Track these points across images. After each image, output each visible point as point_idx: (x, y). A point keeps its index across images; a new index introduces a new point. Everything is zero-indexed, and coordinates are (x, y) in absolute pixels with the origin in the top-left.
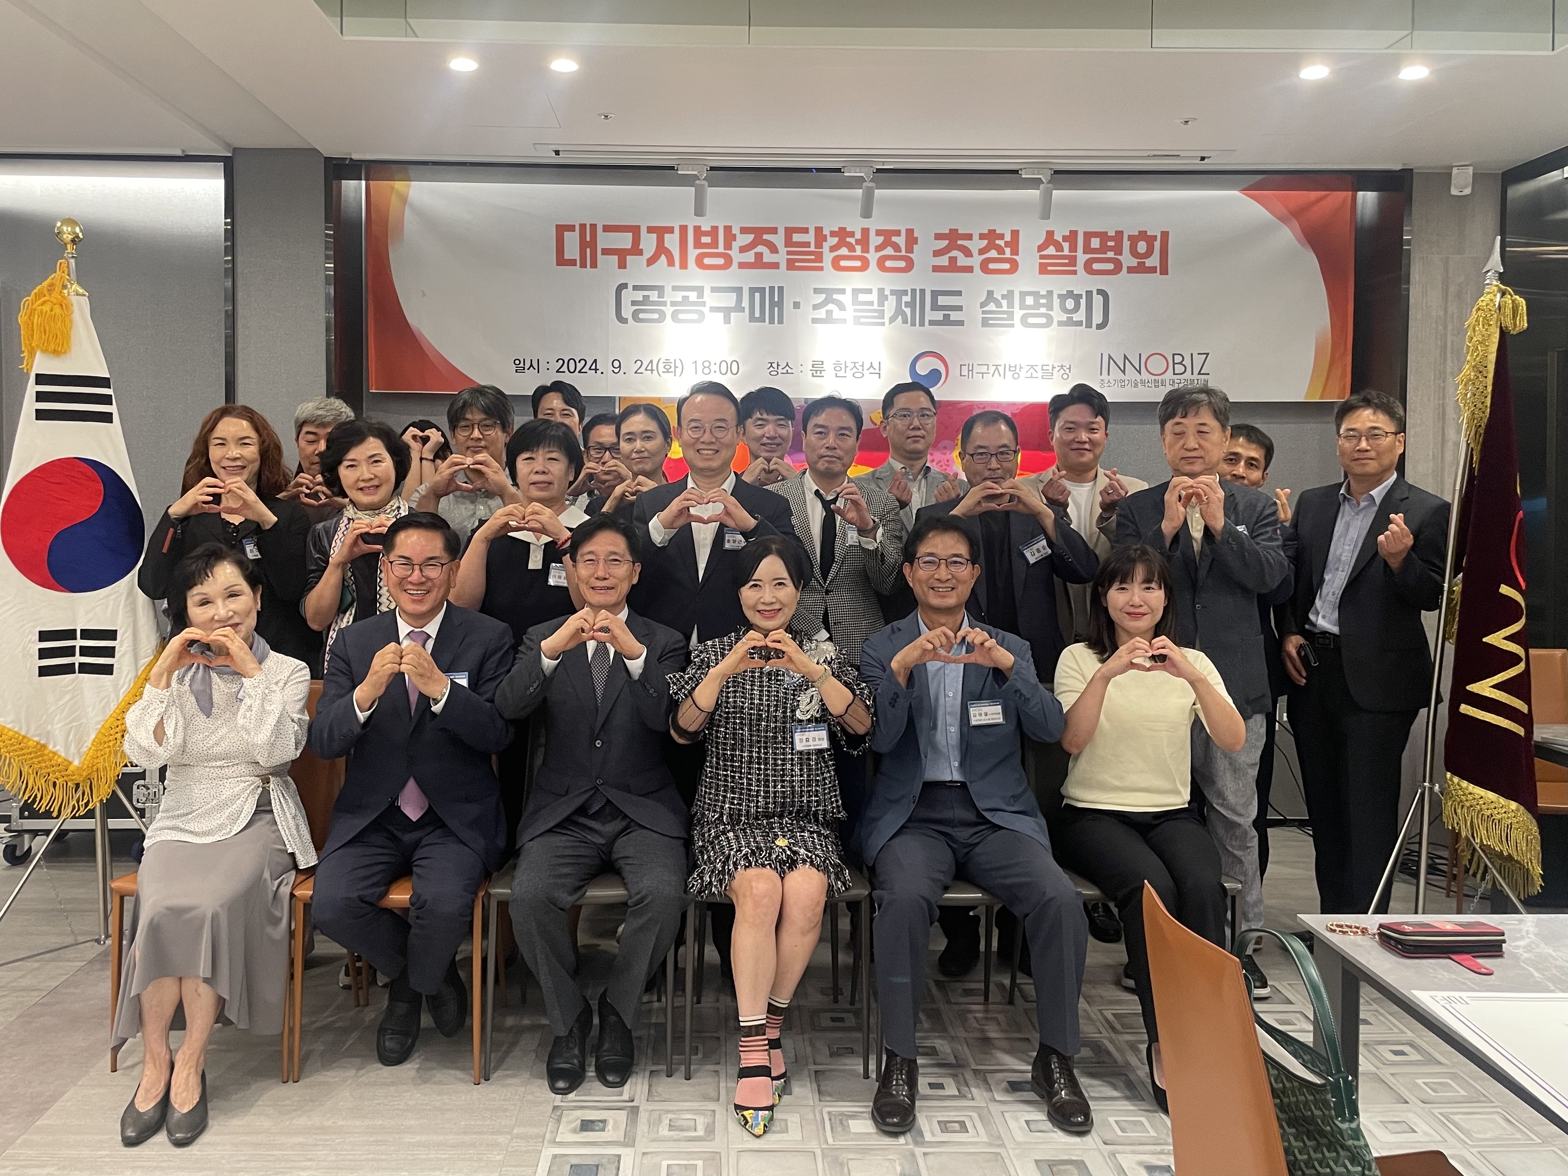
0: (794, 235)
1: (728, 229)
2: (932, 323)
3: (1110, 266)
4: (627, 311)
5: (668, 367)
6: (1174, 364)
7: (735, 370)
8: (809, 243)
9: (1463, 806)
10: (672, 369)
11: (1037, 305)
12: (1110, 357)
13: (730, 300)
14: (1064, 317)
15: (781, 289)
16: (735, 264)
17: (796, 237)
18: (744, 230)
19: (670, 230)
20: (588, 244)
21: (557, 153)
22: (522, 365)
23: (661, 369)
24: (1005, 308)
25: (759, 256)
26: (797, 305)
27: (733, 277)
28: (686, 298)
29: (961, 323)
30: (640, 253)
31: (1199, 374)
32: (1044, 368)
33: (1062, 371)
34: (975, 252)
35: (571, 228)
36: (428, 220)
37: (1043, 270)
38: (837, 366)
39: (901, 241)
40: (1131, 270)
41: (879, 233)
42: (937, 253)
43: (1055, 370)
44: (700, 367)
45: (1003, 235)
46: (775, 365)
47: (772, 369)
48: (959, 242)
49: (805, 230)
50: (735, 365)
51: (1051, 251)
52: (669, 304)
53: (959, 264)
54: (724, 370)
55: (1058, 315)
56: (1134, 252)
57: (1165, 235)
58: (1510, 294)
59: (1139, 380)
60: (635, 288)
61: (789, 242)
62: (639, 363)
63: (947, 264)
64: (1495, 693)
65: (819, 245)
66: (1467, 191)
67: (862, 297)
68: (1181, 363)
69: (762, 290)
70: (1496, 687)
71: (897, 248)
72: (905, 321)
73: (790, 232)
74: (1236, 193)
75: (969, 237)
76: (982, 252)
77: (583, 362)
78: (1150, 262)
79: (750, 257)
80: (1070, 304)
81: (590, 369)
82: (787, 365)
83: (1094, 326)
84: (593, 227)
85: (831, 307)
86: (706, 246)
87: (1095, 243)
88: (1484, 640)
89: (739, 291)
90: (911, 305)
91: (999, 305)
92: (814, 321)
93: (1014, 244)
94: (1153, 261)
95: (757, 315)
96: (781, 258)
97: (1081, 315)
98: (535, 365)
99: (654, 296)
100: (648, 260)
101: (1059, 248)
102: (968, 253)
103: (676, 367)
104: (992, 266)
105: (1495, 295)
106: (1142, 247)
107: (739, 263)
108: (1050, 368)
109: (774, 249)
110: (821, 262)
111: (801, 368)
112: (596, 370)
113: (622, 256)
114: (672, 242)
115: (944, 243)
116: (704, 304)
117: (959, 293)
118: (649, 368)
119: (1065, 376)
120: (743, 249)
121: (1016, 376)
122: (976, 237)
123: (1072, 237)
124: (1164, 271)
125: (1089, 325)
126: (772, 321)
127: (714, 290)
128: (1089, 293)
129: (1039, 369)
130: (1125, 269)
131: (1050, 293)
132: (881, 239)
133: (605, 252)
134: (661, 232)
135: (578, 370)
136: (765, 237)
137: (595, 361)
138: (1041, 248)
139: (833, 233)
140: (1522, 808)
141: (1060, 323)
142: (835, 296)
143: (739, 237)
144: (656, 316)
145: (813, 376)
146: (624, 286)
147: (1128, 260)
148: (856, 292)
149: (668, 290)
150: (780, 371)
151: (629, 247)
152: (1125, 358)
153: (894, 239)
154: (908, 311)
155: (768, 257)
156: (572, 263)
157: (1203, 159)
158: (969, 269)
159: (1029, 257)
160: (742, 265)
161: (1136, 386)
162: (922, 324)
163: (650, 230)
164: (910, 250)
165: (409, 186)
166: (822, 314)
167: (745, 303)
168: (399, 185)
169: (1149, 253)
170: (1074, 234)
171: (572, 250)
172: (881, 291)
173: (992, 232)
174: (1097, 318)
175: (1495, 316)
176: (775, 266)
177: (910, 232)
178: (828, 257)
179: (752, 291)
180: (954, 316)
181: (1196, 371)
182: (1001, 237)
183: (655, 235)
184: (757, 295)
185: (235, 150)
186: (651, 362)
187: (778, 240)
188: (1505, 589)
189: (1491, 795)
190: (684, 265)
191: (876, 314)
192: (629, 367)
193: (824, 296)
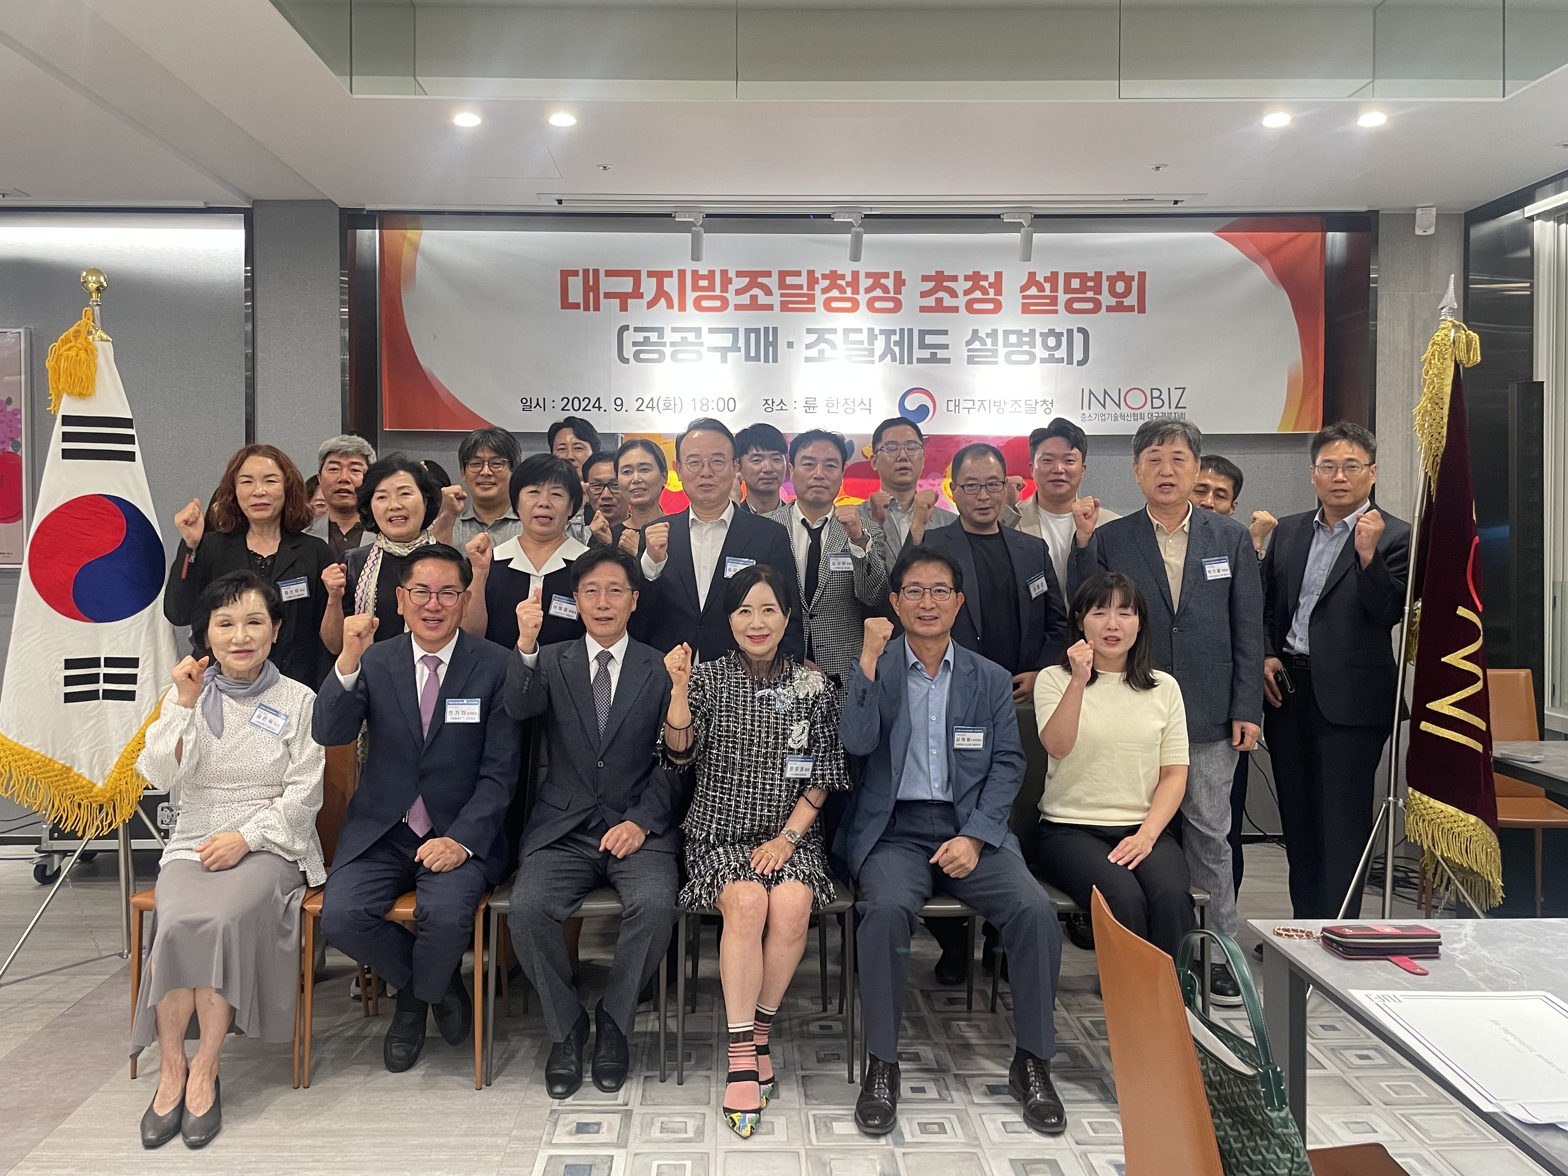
0: (787, 278)
1: (724, 273)
2: (920, 360)
3: (1090, 306)
4: (629, 351)
5: (667, 405)
6: (1152, 398)
7: (731, 407)
8: (802, 286)
9: (1424, 820)
10: (672, 407)
11: (1020, 343)
12: (1091, 392)
13: (726, 340)
14: (1046, 355)
15: (775, 330)
16: (731, 307)
17: (790, 280)
18: (740, 274)
19: (669, 274)
20: (591, 288)
21: (560, 202)
22: (528, 404)
23: (661, 406)
24: (989, 346)
25: (754, 298)
26: (790, 345)
27: (729, 318)
28: (684, 338)
29: (947, 361)
30: (641, 296)
31: (1177, 407)
32: (1028, 403)
33: (1045, 406)
34: (960, 293)
35: (575, 273)
36: (439, 267)
37: (1026, 309)
38: (829, 403)
39: (889, 283)
40: (1110, 309)
41: (868, 275)
42: (924, 295)
43: (1039, 405)
44: (698, 405)
45: (987, 276)
46: (770, 402)
47: (767, 406)
48: (945, 284)
49: (798, 274)
50: (731, 402)
51: (1033, 291)
52: (668, 344)
53: (945, 305)
54: (721, 408)
55: (1040, 352)
56: (1113, 292)
57: (1142, 275)
58: (1464, 329)
59: (1118, 414)
60: (637, 330)
61: (782, 285)
62: (640, 401)
63: (934, 304)
64: (1453, 711)
65: (811, 287)
66: (1431, 231)
67: (853, 337)
68: (1158, 398)
69: (757, 331)
70: (1454, 704)
71: (885, 289)
72: (894, 360)
73: (783, 275)
74: (1211, 234)
75: (954, 279)
76: (967, 293)
77: (587, 400)
78: (1128, 301)
79: (745, 299)
80: (1052, 342)
81: (593, 407)
82: (782, 401)
83: (1075, 362)
84: (596, 272)
85: (822, 346)
86: (703, 289)
87: (1075, 283)
88: (1443, 660)
89: (735, 331)
90: (899, 344)
91: (983, 343)
92: (807, 359)
93: (997, 284)
94: (1131, 300)
95: (753, 354)
96: (775, 299)
97: (1062, 353)
98: (541, 404)
99: (654, 337)
100: (648, 303)
101: (1041, 288)
102: (953, 294)
103: (675, 405)
104: (976, 306)
105: (1450, 331)
106: (1120, 287)
107: (735, 305)
108: (1033, 403)
109: (768, 292)
110: (814, 304)
111: (795, 405)
112: (599, 408)
113: (623, 299)
114: (671, 285)
115: (931, 285)
116: (701, 344)
117: (945, 332)
118: (650, 405)
119: (1048, 411)
120: (739, 292)
121: (1001, 411)
122: (961, 278)
123: (1053, 278)
124: (1142, 310)
125: (1070, 362)
126: (767, 360)
127: (712, 331)
128: (1070, 332)
129: (1022, 404)
130: (1104, 308)
131: (1032, 331)
132: (870, 281)
133: (608, 295)
134: (660, 276)
135: (582, 408)
136: (760, 280)
137: (599, 399)
138: (1024, 289)
139: (824, 277)
140: (1481, 822)
141: (1043, 361)
142: (827, 336)
143: (735, 279)
144: (656, 356)
145: (806, 412)
146: (625, 328)
147: (1107, 299)
148: (847, 331)
149: (667, 331)
150: (775, 407)
151: (630, 290)
152: (1105, 392)
153: (883, 281)
154: (897, 349)
155: (763, 299)
156: (576, 306)
157: (1176, 202)
158: (955, 309)
159: (1011, 297)
160: (738, 307)
161: (1116, 419)
162: (910, 362)
163: (650, 274)
164: (898, 291)
165: (421, 235)
166: (813, 353)
167: (741, 343)
168: (411, 234)
169: (1127, 292)
170: (1055, 275)
171: (576, 294)
172: (870, 330)
173: (976, 274)
174: (1078, 355)
175: (1450, 350)
176: (770, 307)
177: (898, 274)
178: (820, 298)
179: (748, 331)
180: (941, 353)
181: (1173, 405)
182: (986, 278)
183: (655, 279)
184: (753, 336)
185: (255, 202)
186: (652, 399)
187: (772, 282)
188: (1462, 611)
189: (1451, 809)
190: (682, 308)
191: (866, 353)
192: (631, 404)
193: (816, 336)
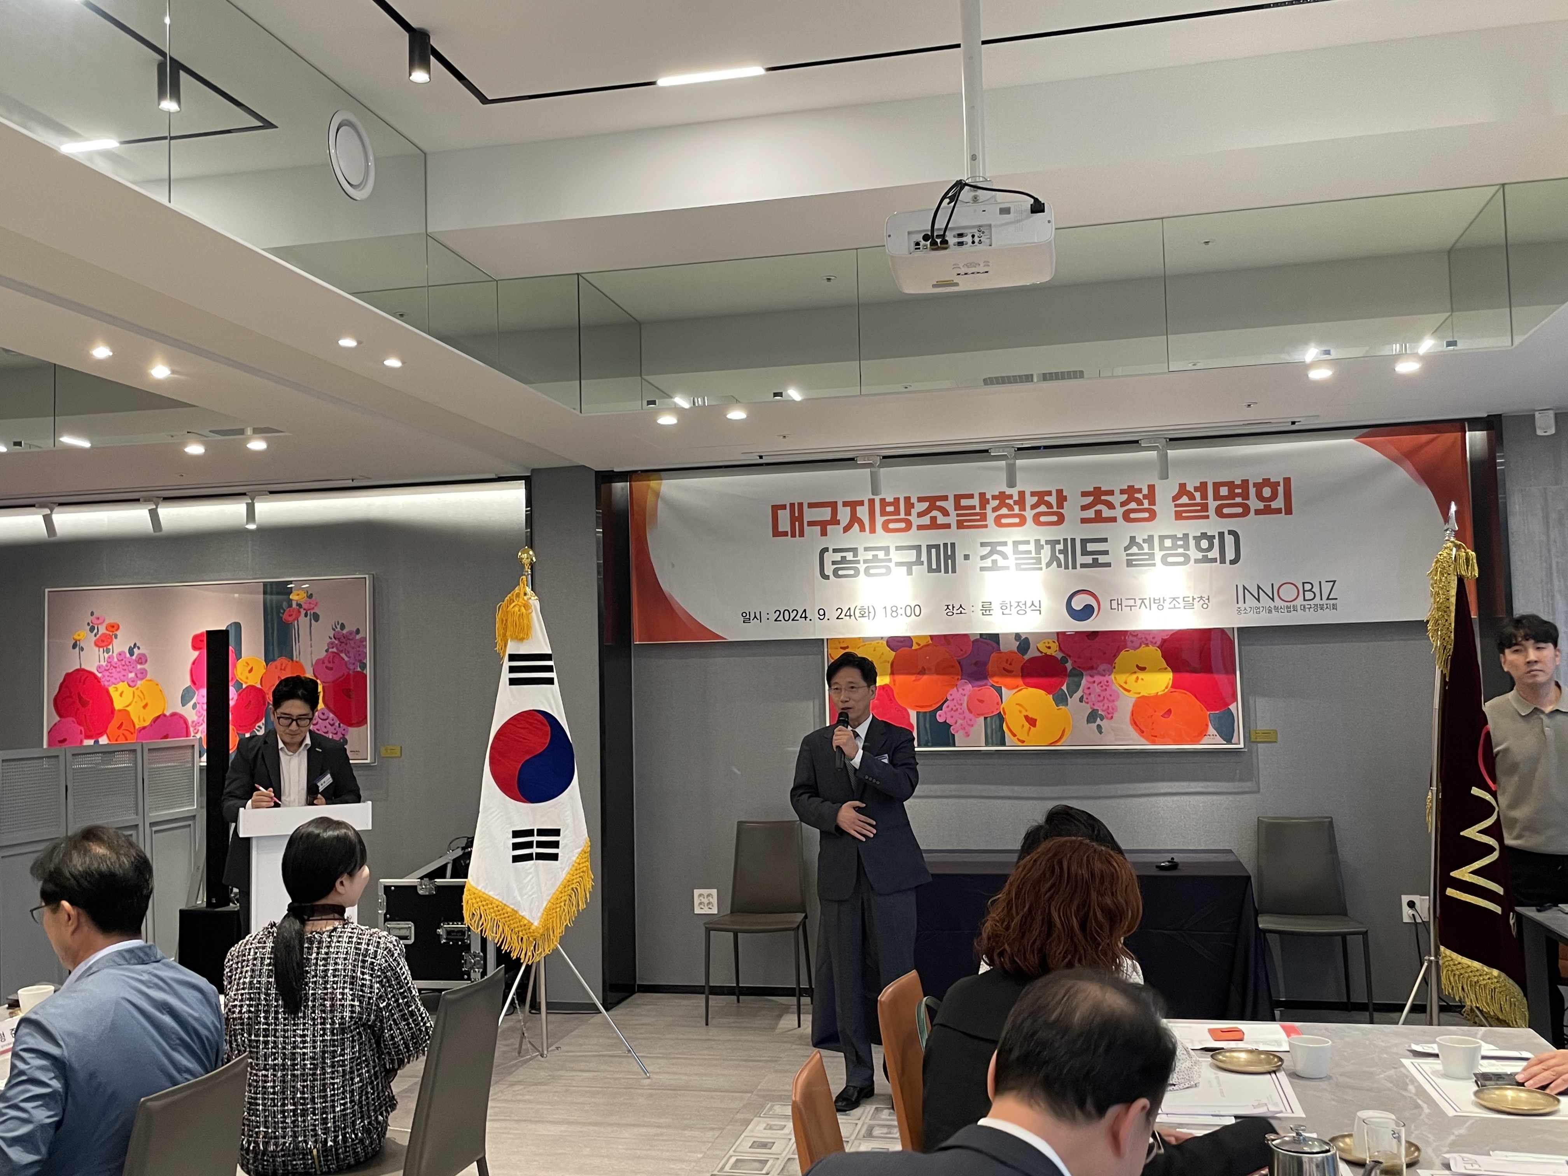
0: (962, 500)
1: (907, 499)
2: (1083, 566)
3: (1239, 510)
4: (829, 570)
5: (863, 613)
6: (1304, 591)
7: (917, 613)
8: (975, 506)
9: (1454, 975)
10: (866, 614)
11: (1175, 547)
12: (1244, 588)
13: (912, 555)
14: (1200, 555)
15: (953, 545)
16: (914, 527)
17: (964, 502)
18: (921, 500)
19: (861, 503)
20: (797, 518)
21: (761, 457)
22: (748, 617)
23: (857, 614)
24: (1146, 550)
25: (933, 519)
26: (967, 557)
27: (914, 537)
28: (875, 556)
29: (1108, 565)
30: (838, 523)
31: (1328, 599)
32: (1186, 599)
33: (1202, 602)
34: (1117, 505)
35: (783, 507)
36: (676, 508)
37: (1179, 516)
38: (1003, 606)
39: (1052, 500)
40: (1258, 512)
41: (1033, 494)
42: (1084, 508)
43: (1195, 602)
44: (889, 611)
45: (1141, 489)
46: (950, 607)
47: (948, 610)
48: (1103, 498)
49: (971, 496)
50: (917, 608)
51: (1185, 500)
52: (862, 562)
53: (1104, 516)
54: (908, 613)
55: (1194, 554)
56: (1260, 497)
57: (1287, 481)
58: (1464, 548)
59: (1272, 607)
60: (835, 551)
61: (958, 507)
62: (840, 611)
63: (1093, 516)
64: (1473, 878)
65: (983, 506)
66: (1552, 431)
67: (1022, 548)
68: (1310, 590)
69: (937, 547)
70: (1475, 872)
71: (1049, 505)
72: (1059, 566)
73: (958, 498)
74: (1352, 440)
75: (1111, 493)
76: (1123, 504)
77: (795, 612)
78: (1274, 505)
79: (926, 520)
80: (1204, 544)
81: (801, 617)
82: (961, 606)
83: (1228, 562)
84: (801, 505)
85: (995, 557)
86: (890, 514)
87: (1224, 491)
88: (1462, 834)
89: (918, 548)
90: (1064, 551)
91: (1140, 547)
92: (982, 569)
93: (1151, 496)
94: (1279, 503)
95: (934, 566)
96: (952, 519)
97: (1215, 553)
98: (758, 617)
99: (849, 556)
100: (844, 528)
101: (1191, 497)
102: (1111, 506)
103: (869, 612)
104: (1132, 516)
105: (1452, 550)
106: (1267, 492)
107: (918, 526)
108: (1191, 599)
109: (945, 513)
110: (986, 521)
111: (973, 609)
112: (806, 618)
113: (823, 526)
114: (863, 512)
115: (1090, 499)
116: (890, 560)
117: (1105, 540)
118: (848, 614)
119: (1205, 606)
120: (920, 515)
121: (1160, 607)
122: (1117, 492)
123: (1202, 488)
124: (1289, 511)
125: (1223, 561)
126: (946, 571)
127: (898, 548)
128: (1221, 535)
129: (1180, 600)
130: (1252, 512)
131: (1186, 536)
132: (1035, 499)
133: (811, 524)
134: (853, 505)
135: (791, 618)
136: (938, 503)
137: (805, 611)
138: (1175, 499)
139: (994, 497)
141: (1197, 561)
142: (999, 548)
143: (917, 504)
144: (852, 572)
145: (983, 614)
146: (826, 550)
147: (1254, 503)
148: (1016, 544)
149: (861, 551)
150: (955, 611)
151: (829, 519)
152: (1259, 587)
153: (1046, 498)
154: (1061, 557)
155: (941, 520)
156: (785, 534)
157: (1293, 423)
158: (1113, 520)
159: (1164, 506)
160: (920, 527)
161: (1270, 611)
162: (1074, 567)
163: (845, 504)
164: (1060, 506)
165: (661, 484)
166: (988, 563)
167: (924, 558)
168: (653, 484)
169: (1274, 496)
170: (1204, 485)
171: (784, 524)
172: (1037, 541)
173: (1131, 487)
174: (1230, 555)
175: (1453, 566)
176: (948, 526)
177: (1060, 492)
178: (991, 516)
179: (929, 547)
180: (1102, 559)
181: (1325, 597)
182: (1140, 491)
183: (849, 508)
184: (933, 551)
185: (533, 470)
186: (849, 609)
187: (949, 505)
188: (1475, 791)
190: (873, 530)
191: (1034, 561)
192: (832, 614)
193: (989, 548)
